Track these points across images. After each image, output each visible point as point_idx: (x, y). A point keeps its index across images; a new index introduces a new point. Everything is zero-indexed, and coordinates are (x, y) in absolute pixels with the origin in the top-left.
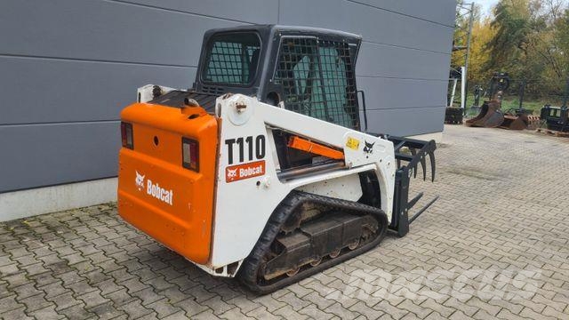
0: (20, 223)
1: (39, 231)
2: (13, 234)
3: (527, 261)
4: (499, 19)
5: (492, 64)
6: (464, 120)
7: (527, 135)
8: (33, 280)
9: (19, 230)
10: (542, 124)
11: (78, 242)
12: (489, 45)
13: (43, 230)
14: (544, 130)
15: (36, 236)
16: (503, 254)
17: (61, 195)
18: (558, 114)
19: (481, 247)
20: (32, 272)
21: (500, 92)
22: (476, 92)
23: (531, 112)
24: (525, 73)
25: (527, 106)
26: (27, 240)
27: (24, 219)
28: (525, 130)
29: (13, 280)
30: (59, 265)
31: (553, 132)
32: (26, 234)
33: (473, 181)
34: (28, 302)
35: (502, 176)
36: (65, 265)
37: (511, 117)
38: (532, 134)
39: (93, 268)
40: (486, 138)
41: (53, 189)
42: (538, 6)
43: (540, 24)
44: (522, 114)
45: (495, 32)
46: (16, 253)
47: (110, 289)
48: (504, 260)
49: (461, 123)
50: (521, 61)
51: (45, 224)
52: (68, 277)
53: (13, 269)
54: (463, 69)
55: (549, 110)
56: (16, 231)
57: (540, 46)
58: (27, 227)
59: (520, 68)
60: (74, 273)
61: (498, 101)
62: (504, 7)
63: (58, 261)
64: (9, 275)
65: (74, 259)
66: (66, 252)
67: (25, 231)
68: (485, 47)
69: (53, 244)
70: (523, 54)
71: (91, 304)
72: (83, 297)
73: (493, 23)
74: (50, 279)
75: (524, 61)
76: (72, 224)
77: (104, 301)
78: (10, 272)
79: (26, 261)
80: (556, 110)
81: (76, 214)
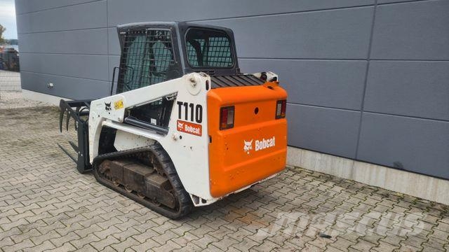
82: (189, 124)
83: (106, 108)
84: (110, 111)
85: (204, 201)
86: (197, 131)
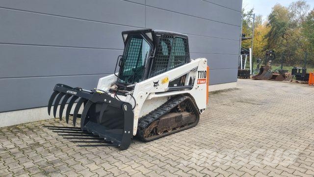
0: (15, 127)
1: (24, 130)
2: (12, 131)
3: (269, 141)
4: (271, 22)
5: (268, 47)
6: (251, 77)
7: (284, 84)
8: (22, 151)
9: (15, 130)
10: (293, 77)
11: (43, 135)
12: (266, 36)
13: (27, 130)
14: (294, 81)
15: (23, 132)
16: (258, 137)
17: (35, 113)
18: (301, 72)
19: (247, 135)
20: (21, 147)
21: (270, 61)
22: (258, 61)
23: (287, 71)
24: (286, 51)
25: (285, 68)
26: (19, 134)
27: (17, 125)
28: (284, 81)
29: (12, 151)
30: (35, 145)
31: (299, 81)
32: (18, 132)
33: (249, 105)
34: (20, 159)
35: (266, 103)
36: (38, 144)
37: (276, 74)
38: (287, 83)
39: (51, 145)
40: (262, 85)
41: (31, 110)
42: (292, 15)
43: (294, 25)
44: (282, 72)
45: (269, 30)
46: (13, 140)
47: (59, 154)
48: (257, 140)
49: (249, 78)
50: (284, 45)
51: (27, 127)
52: (39, 149)
53: (12, 146)
54: (250, 49)
55: (296, 69)
56: (13, 130)
57: (294, 36)
58: (19, 129)
59: (284, 48)
60: (42, 148)
61: (270, 66)
62: (273, 16)
63: (34, 142)
64: (10, 149)
65: (41, 142)
66: (38, 139)
67: (18, 130)
68: (264, 37)
69: (31, 136)
70: (285, 41)
71: (49, 160)
72: (46, 157)
73: (268, 25)
74: (30, 150)
75: (285, 44)
76: (41, 127)
77: (56, 159)
78: (11, 147)
79: (19, 143)
80: (300, 70)
81: (43, 123)
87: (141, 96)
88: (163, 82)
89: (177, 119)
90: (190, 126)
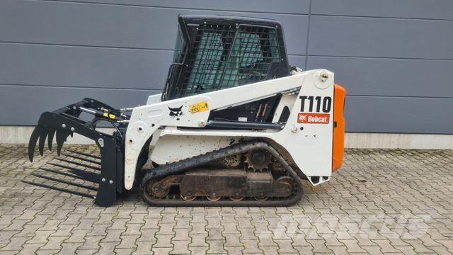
82: (314, 115)
83: (172, 114)
84: (179, 116)
85: (325, 178)
86: (324, 120)
87: (140, 129)
88: (194, 110)
89: (230, 182)
90: (273, 202)
